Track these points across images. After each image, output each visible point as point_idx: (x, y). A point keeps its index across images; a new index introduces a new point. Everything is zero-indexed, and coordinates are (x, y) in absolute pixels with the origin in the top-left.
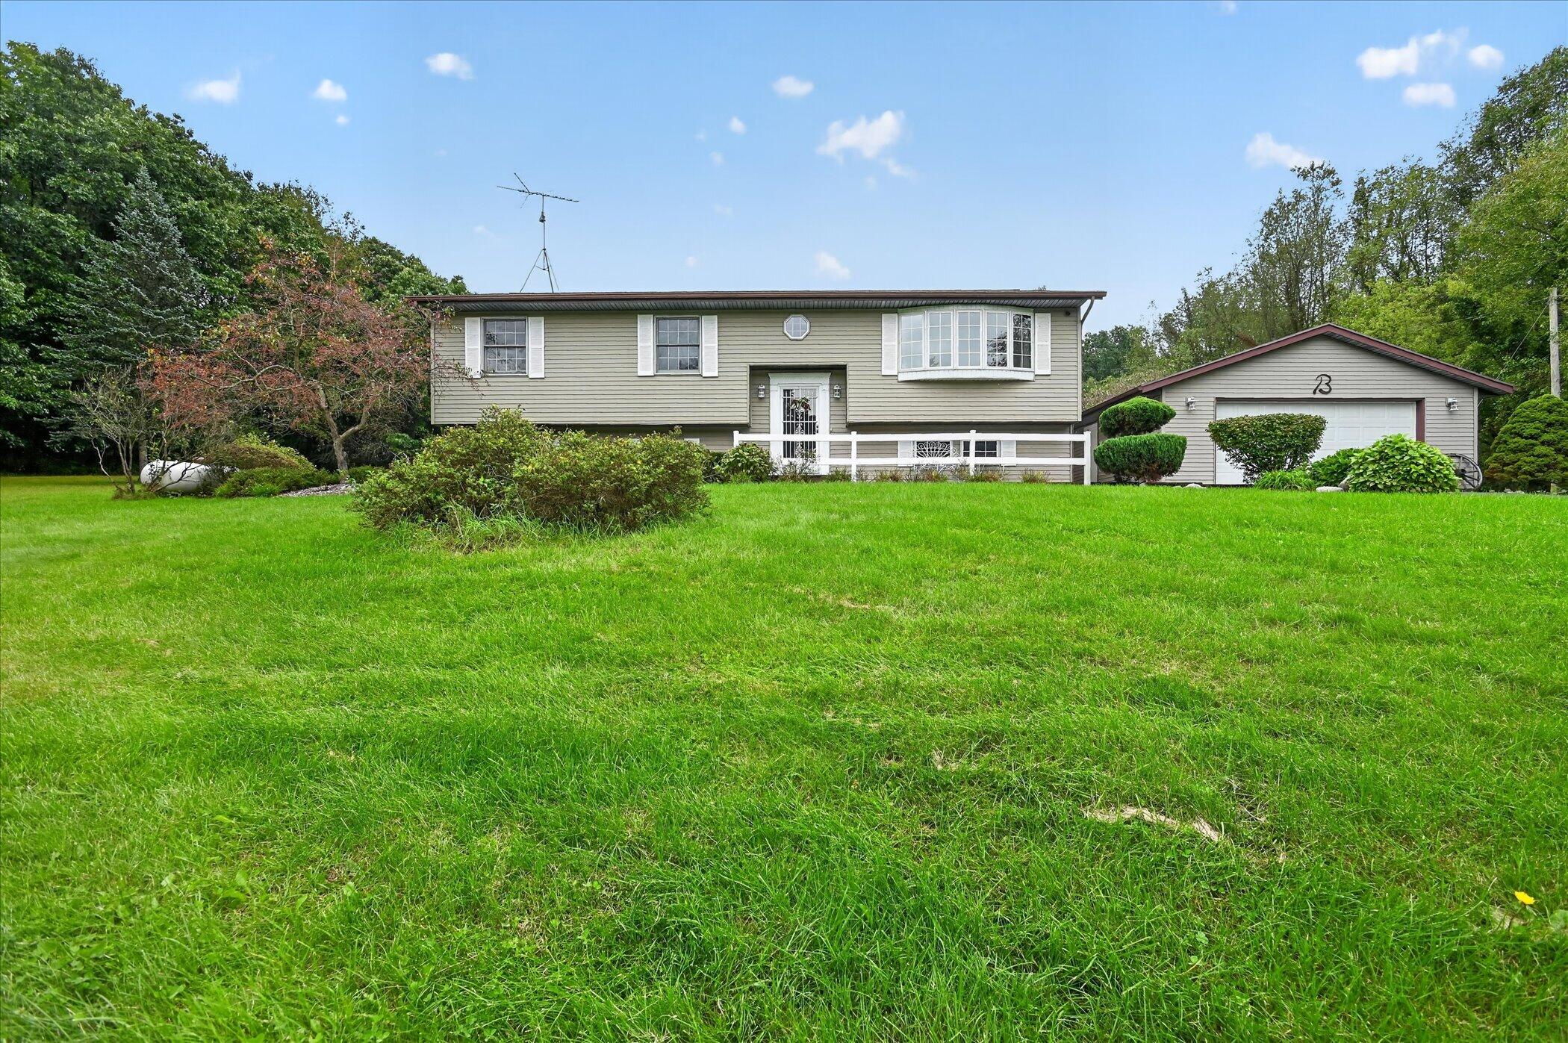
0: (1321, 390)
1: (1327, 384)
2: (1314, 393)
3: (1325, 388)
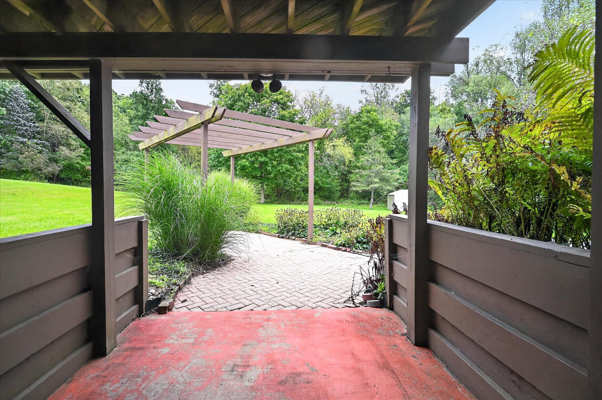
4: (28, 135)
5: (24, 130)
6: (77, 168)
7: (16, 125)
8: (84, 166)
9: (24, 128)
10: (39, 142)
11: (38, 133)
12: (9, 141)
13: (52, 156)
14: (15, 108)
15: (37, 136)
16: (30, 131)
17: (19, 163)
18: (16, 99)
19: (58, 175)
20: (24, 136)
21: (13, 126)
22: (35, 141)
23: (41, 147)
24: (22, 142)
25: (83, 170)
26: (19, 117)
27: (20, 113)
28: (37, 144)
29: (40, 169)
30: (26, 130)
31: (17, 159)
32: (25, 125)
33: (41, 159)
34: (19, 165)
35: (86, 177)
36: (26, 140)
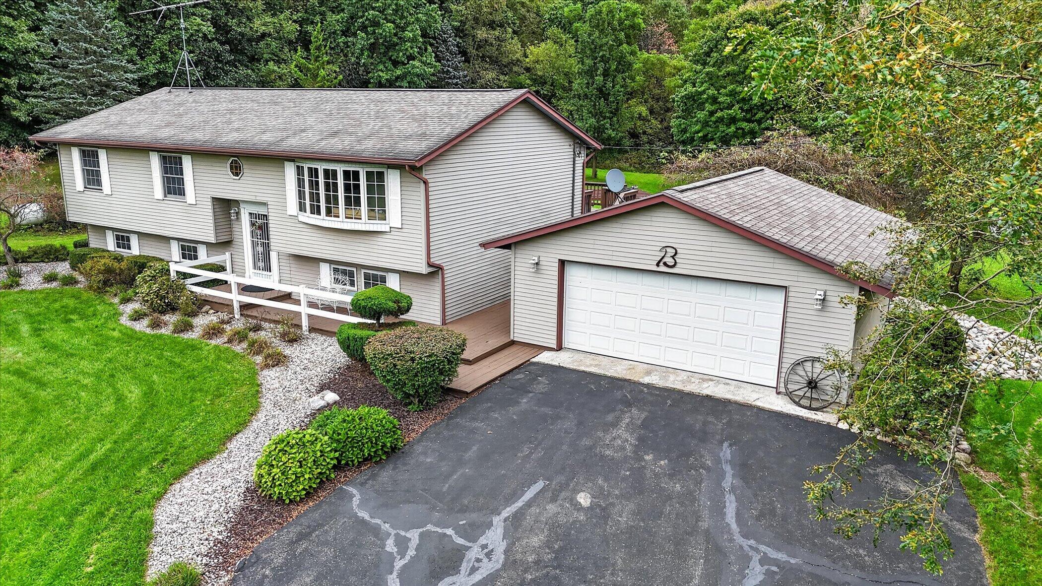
0: (665, 264)
1: (673, 257)
2: (658, 265)
3: (670, 262)
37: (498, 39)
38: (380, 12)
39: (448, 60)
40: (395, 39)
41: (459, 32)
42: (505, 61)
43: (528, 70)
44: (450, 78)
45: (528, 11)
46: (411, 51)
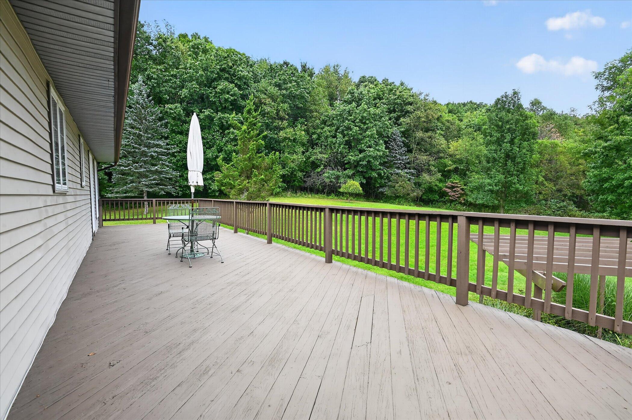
4: (402, 167)
5: (399, 163)
6: (435, 190)
7: (394, 160)
8: (441, 187)
9: (399, 162)
10: (409, 171)
11: (408, 163)
12: (390, 173)
13: (417, 181)
14: (393, 147)
15: (408, 166)
16: (403, 164)
17: (396, 190)
18: (395, 140)
19: (421, 198)
20: (398, 168)
21: (392, 161)
22: (406, 170)
23: (410, 175)
24: (397, 174)
25: (440, 191)
26: (396, 153)
27: (397, 150)
28: (407, 173)
29: (408, 194)
30: (400, 164)
31: (394, 187)
32: (400, 160)
33: (409, 186)
34: (395, 191)
35: (442, 198)
36: (400, 171)
37: (430, 137)
38: (352, 122)
39: (396, 150)
40: (360, 137)
41: (405, 134)
42: (435, 150)
43: (451, 156)
44: (397, 160)
45: (452, 125)
46: (369, 143)
